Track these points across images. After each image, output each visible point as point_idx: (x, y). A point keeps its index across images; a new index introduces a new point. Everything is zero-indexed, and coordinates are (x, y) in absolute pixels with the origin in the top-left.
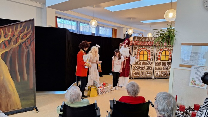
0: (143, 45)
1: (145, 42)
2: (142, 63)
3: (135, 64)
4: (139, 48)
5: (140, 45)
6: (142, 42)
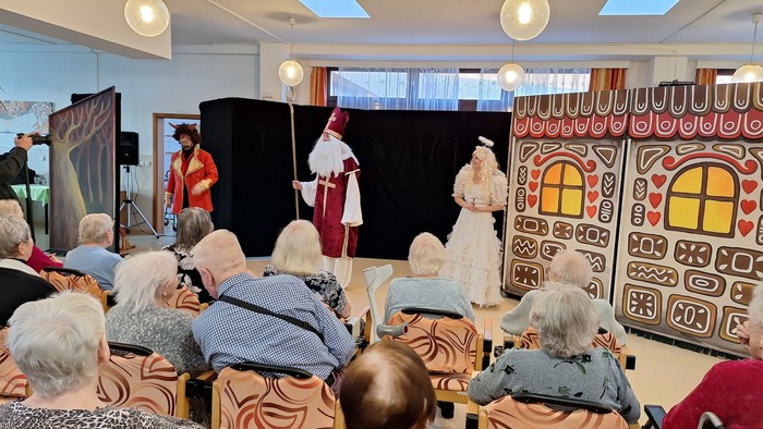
0: (559, 136)
1: (568, 119)
2: (555, 229)
3: (521, 230)
4: (540, 149)
5: (544, 136)
6: (553, 119)
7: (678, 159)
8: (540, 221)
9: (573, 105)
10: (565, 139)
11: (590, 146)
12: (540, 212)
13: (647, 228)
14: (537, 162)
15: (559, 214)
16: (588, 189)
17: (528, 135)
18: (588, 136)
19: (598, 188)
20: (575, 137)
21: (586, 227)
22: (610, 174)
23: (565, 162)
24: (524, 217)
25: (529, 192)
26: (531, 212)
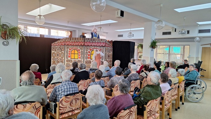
0: (73, 45)
1: (75, 42)
3: (68, 62)
4: (70, 47)
5: (71, 45)
6: (72, 42)
7: (92, 49)
8: (71, 60)
9: (75, 40)
10: (75, 45)
11: (79, 47)
12: (71, 58)
13: (88, 60)
14: (70, 50)
15: (74, 59)
17: (68, 45)
18: (78, 45)
19: (80, 54)
20: (76, 45)
21: (79, 60)
22: (82, 51)
23: (75, 50)
24: (68, 60)
25: (69, 55)
26: (69, 59)
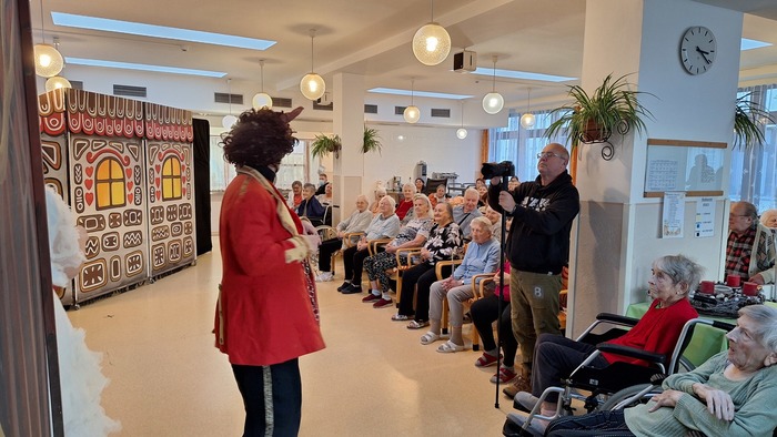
0: (105, 135)
2: (111, 221)
4: (91, 146)
6: (99, 118)
7: (163, 154)
8: (98, 216)
11: (125, 144)
12: (98, 208)
13: (157, 202)
14: (90, 159)
16: (127, 180)
17: (82, 132)
18: (123, 135)
19: (132, 179)
21: (128, 211)
23: (110, 158)
24: (84, 218)
25: (86, 191)
26: (90, 210)
